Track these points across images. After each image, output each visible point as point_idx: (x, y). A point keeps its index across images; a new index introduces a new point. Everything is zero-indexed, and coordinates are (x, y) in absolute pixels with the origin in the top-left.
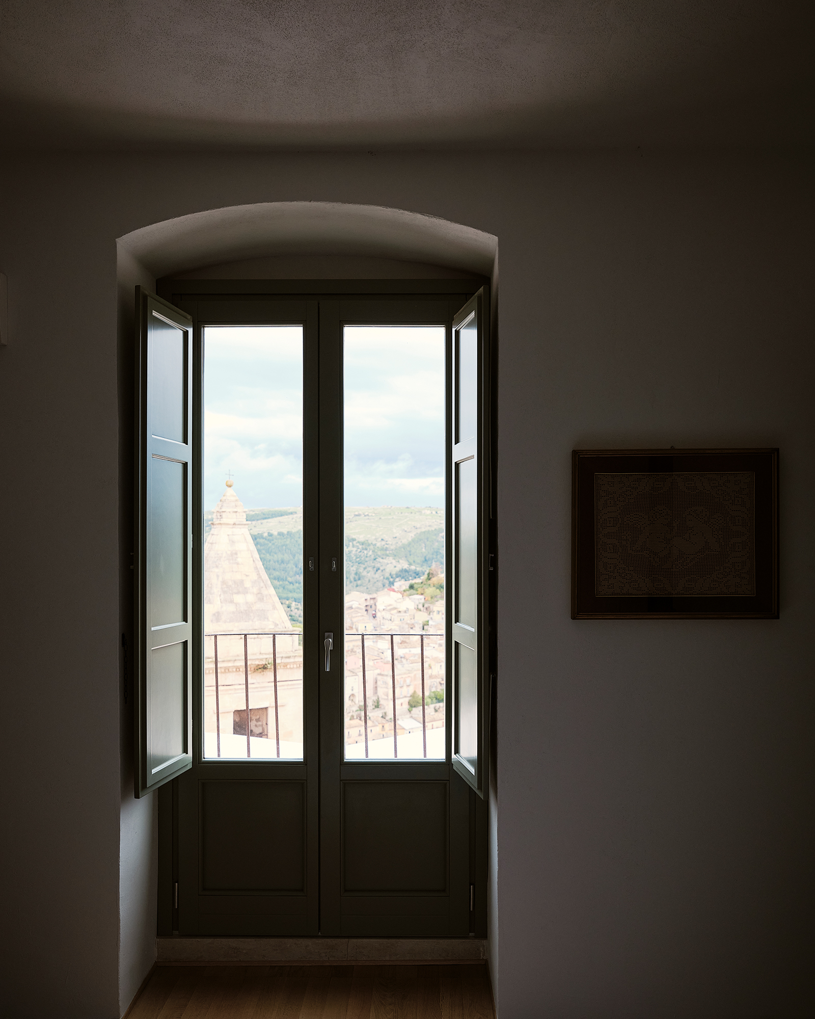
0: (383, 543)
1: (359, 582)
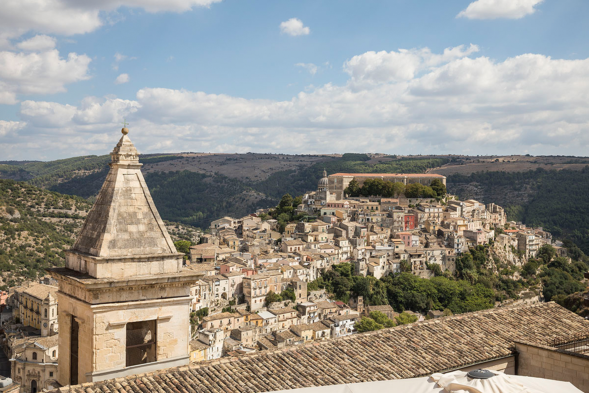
0: (248, 180)
1: (230, 209)
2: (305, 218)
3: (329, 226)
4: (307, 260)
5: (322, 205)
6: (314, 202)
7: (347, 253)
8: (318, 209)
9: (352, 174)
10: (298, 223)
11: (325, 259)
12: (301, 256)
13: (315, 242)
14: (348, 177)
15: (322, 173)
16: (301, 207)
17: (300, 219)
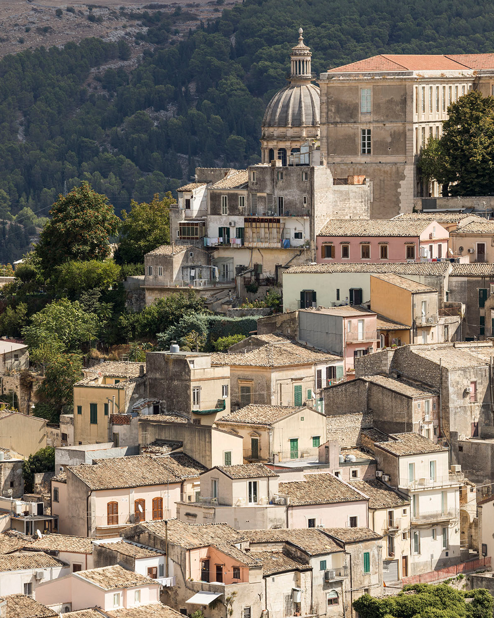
2: (193, 327)
3: (331, 372)
4: (205, 576)
5: (286, 246)
6: (241, 233)
7: (444, 526)
8: (268, 272)
9: (462, 58)
10: (150, 360)
11: (314, 563)
12: (174, 553)
13: (253, 469)
14: (443, 80)
15: (284, 59)
16: (167, 261)
17: (163, 336)
